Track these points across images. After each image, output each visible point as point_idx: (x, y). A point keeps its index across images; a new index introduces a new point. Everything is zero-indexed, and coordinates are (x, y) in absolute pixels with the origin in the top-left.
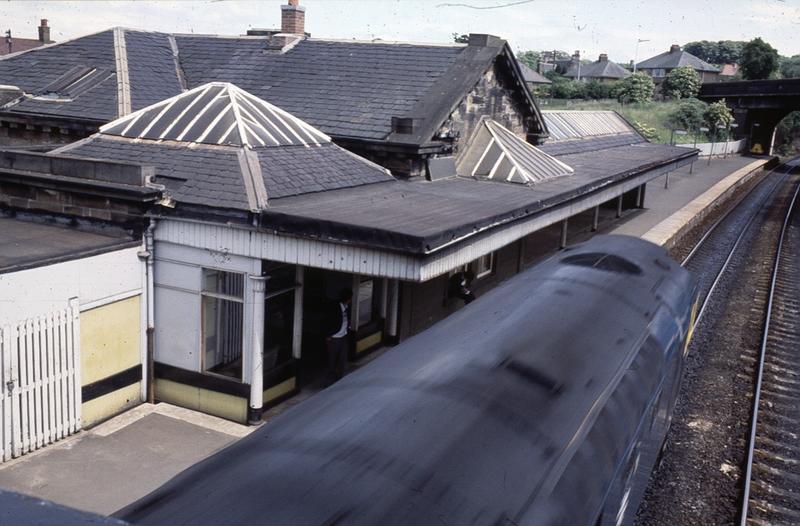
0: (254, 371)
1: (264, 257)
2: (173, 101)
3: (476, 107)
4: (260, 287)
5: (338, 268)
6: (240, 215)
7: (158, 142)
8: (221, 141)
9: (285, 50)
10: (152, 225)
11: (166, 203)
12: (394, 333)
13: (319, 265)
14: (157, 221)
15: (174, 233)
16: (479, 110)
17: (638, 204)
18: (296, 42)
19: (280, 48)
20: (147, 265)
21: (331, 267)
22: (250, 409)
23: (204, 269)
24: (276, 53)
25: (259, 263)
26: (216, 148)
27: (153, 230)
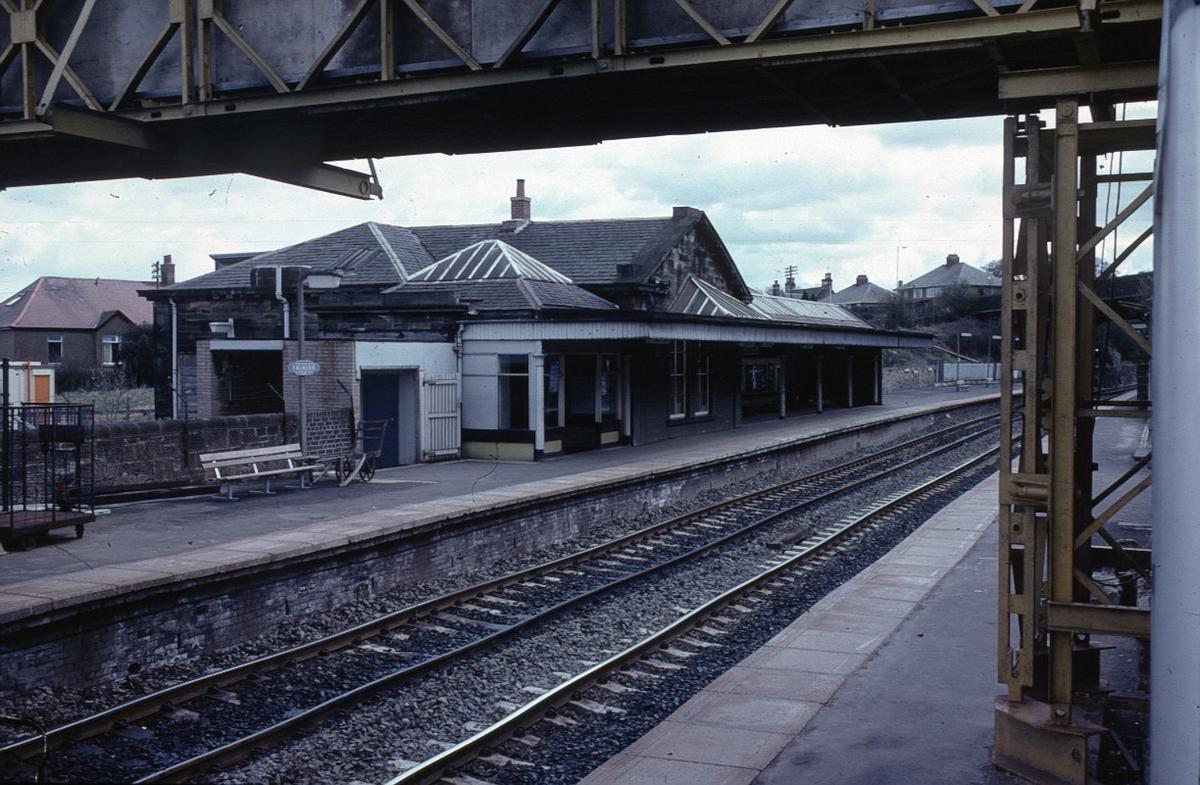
0: (537, 422)
1: (544, 337)
2: (458, 255)
3: (683, 264)
4: (541, 362)
5: (595, 337)
6: (526, 314)
7: (455, 282)
8: (501, 275)
9: (516, 231)
10: (462, 328)
11: (472, 313)
12: (628, 434)
13: (581, 337)
14: (465, 325)
15: (477, 332)
16: (686, 267)
17: (876, 401)
18: (525, 226)
19: (513, 230)
20: (458, 358)
21: (590, 337)
22: (536, 451)
23: (499, 355)
24: (511, 233)
25: (540, 344)
26: (498, 280)
27: (462, 332)
